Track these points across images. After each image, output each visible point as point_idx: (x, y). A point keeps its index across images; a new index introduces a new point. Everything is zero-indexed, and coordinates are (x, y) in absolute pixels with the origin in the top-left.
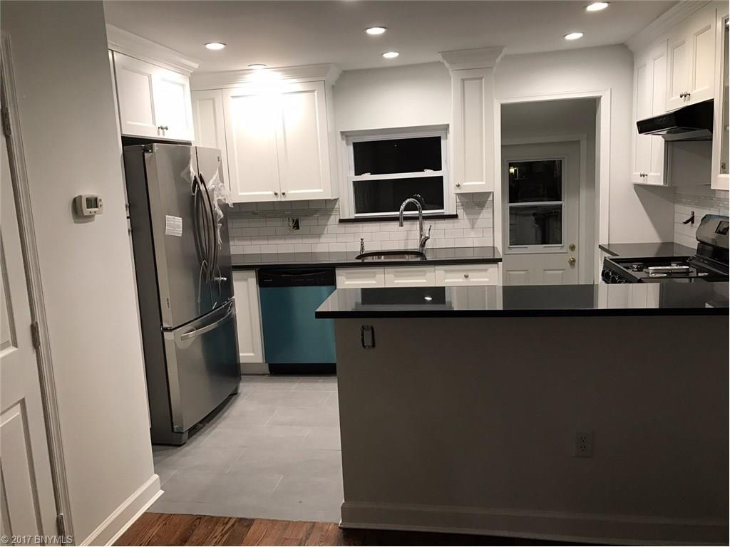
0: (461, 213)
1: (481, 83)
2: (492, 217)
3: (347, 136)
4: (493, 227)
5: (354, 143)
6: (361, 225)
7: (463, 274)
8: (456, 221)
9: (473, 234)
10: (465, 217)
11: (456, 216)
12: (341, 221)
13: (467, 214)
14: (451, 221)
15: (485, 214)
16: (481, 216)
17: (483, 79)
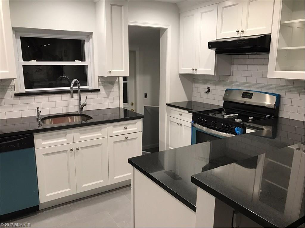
0: (101, 88)
1: (122, 9)
2: (118, 90)
3: (15, 31)
4: (119, 96)
5: (21, 37)
6: (33, 97)
7: (123, 127)
8: (98, 93)
9: (108, 101)
10: (104, 91)
11: (98, 90)
12: (16, 95)
13: (105, 89)
14: (96, 93)
15: (115, 89)
16: (113, 90)
17: (123, 7)
